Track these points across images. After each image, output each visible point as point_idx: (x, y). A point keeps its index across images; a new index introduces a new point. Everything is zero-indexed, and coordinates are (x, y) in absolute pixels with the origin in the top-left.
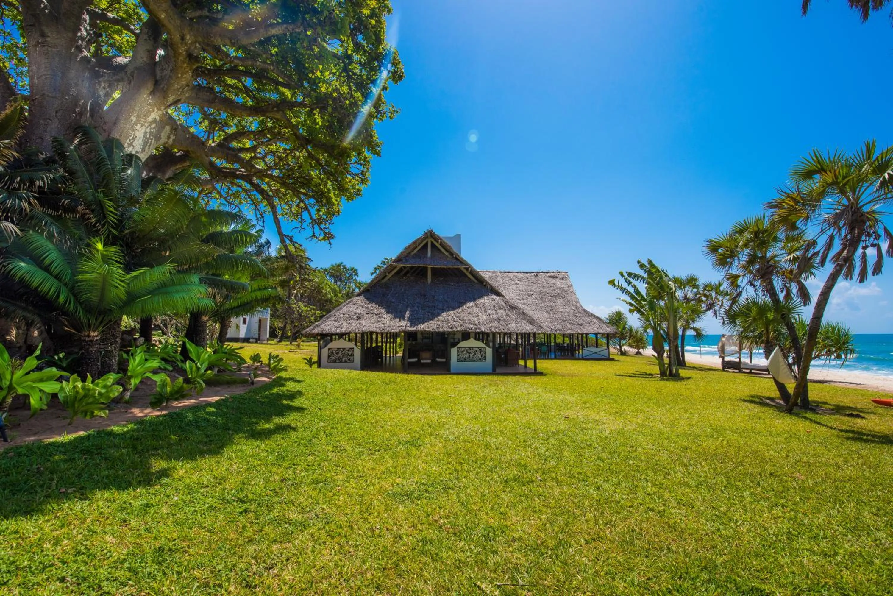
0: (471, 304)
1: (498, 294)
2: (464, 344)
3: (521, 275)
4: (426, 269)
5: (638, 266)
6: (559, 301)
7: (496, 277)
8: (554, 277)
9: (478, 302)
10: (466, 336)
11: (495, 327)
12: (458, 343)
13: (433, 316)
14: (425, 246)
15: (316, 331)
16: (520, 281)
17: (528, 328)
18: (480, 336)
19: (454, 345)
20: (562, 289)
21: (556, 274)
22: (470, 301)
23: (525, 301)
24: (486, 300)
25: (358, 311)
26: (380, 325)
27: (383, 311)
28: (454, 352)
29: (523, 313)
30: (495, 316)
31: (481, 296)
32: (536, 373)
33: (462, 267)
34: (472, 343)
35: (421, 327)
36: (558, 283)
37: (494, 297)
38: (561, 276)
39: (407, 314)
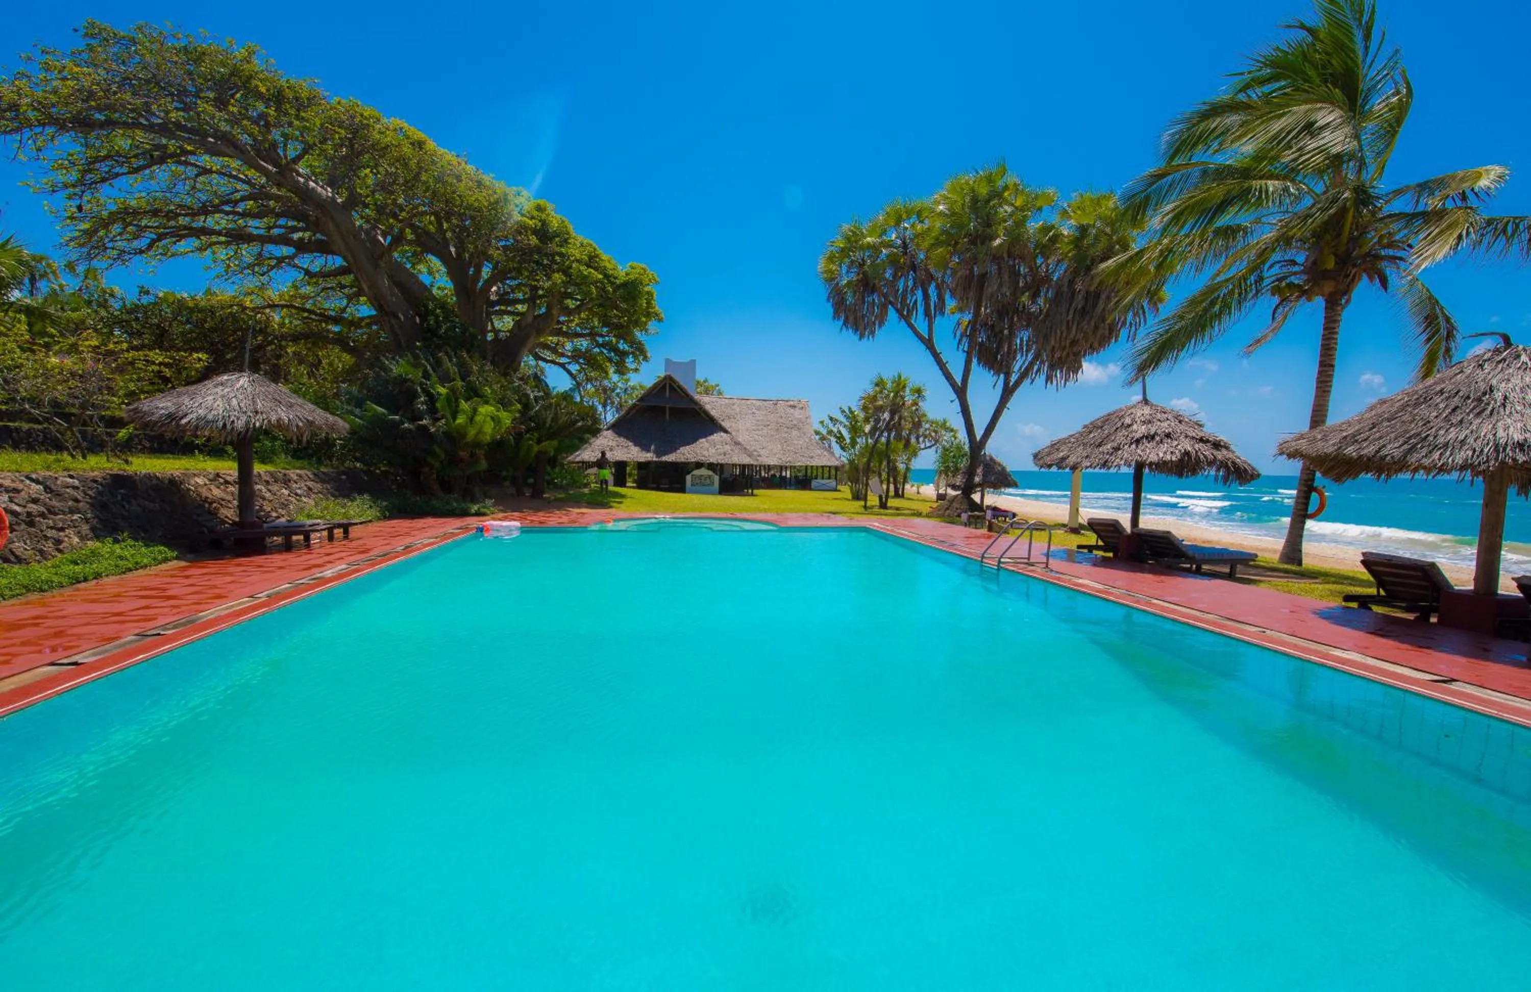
0: (704, 440)
1: (726, 431)
2: (696, 472)
3: (758, 403)
4: (665, 407)
5: (839, 411)
6: (795, 433)
7: (734, 404)
8: (793, 407)
9: (709, 438)
10: (699, 465)
11: (721, 460)
12: (692, 470)
13: (674, 449)
14: (664, 387)
15: (577, 459)
16: (758, 410)
17: (747, 460)
18: (711, 466)
19: (689, 473)
20: (800, 420)
21: (795, 403)
22: (702, 438)
23: (760, 433)
24: (717, 437)
25: (610, 444)
26: (630, 455)
27: (630, 444)
28: (689, 478)
29: (745, 449)
30: (722, 451)
31: (712, 434)
32: (752, 495)
33: (696, 408)
34: (703, 472)
35: (665, 458)
36: (797, 413)
37: (722, 434)
38: (801, 406)
39: (653, 447)
